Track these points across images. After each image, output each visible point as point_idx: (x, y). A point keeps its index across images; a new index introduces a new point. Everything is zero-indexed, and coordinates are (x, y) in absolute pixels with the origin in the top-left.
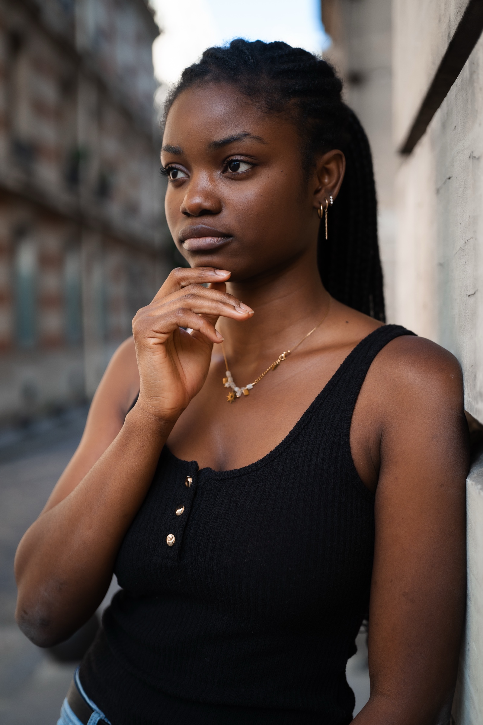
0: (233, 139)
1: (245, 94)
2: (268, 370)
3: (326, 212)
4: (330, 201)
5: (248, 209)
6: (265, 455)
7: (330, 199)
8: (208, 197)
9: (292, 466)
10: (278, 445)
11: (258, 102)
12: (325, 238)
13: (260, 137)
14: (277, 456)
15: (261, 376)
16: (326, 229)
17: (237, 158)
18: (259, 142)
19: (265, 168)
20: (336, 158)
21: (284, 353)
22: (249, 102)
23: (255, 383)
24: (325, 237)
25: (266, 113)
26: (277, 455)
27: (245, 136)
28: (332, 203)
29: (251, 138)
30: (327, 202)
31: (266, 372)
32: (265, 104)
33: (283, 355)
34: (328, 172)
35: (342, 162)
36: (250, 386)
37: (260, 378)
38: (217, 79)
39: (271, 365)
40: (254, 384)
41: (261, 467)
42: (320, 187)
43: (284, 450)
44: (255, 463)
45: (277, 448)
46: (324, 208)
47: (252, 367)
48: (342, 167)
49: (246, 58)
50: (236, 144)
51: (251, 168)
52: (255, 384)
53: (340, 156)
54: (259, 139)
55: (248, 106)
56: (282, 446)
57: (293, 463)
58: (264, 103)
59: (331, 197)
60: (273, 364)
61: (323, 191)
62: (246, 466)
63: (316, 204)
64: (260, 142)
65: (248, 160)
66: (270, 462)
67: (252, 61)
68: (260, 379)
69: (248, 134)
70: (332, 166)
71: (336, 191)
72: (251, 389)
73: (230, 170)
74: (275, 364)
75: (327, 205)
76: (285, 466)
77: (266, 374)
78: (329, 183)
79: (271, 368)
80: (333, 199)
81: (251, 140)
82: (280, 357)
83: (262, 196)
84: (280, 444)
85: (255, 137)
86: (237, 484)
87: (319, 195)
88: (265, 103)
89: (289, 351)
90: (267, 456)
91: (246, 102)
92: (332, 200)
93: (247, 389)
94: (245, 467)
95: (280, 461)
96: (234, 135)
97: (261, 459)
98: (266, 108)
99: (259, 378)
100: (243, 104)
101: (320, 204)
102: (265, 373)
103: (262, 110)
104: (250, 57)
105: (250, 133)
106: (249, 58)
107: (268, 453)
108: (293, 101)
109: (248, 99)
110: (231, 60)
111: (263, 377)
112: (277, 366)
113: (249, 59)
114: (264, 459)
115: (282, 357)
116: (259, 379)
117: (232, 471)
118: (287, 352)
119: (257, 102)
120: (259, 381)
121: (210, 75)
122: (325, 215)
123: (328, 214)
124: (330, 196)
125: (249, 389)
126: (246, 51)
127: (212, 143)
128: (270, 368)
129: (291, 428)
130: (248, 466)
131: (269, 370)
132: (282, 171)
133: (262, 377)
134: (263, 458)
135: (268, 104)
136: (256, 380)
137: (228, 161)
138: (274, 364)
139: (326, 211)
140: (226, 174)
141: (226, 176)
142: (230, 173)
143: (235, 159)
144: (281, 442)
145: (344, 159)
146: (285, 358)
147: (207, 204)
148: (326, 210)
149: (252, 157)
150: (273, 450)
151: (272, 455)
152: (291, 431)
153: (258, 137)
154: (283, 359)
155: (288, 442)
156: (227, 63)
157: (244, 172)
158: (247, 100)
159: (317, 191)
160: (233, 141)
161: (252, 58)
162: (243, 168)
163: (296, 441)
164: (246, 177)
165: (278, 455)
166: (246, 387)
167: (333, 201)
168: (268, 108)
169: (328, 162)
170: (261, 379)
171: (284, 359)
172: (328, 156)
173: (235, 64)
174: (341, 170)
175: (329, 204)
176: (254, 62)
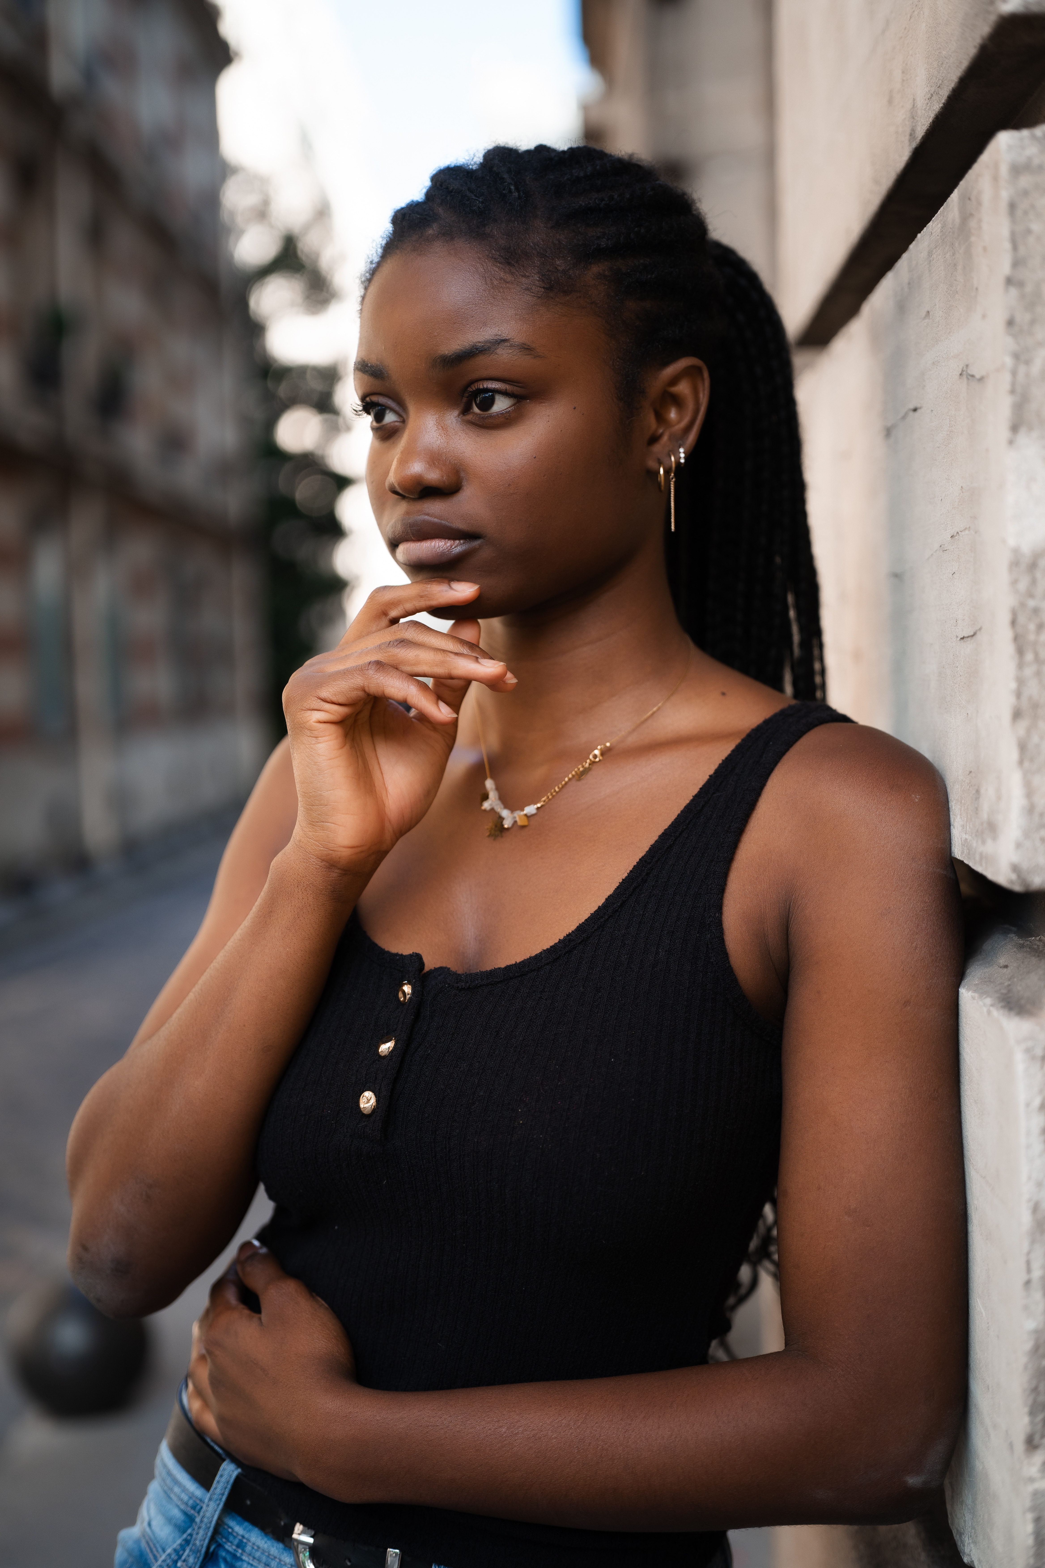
0: (477, 349)
1: (500, 263)
2: (566, 779)
3: (673, 479)
4: (680, 458)
5: (509, 485)
6: (557, 941)
7: (680, 453)
8: (435, 461)
9: (609, 963)
10: (583, 923)
11: (524, 276)
12: (671, 529)
13: (528, 346)
14: (579, 943)
15: (553, 791)
16: (673, 511)
17: (485, 386)
18: (526, 355)
19: (542, 403)
20: (691, 373)
21: (599, 747)
22: (509, 278)
23: (542, 803)
24: (671, 526)
25: (540, 297)
26: (580, 941)
27: (499, 343)
28: (682, 461)
29: (511, 346)
30: (673, 459)
31: (563, 783)
32: (538, 281)
33: (597, 752)
34: (677, 401)
35: (703, 379)
36: (530, 809)
37: (552, 794)
38: (448, 235)
39: (574, 770)
40: (539, 805)
41: (547, 964)
42: (661, 431)
43: (593, 932)
44: (536, 955)
45: (581, 928)
46: (667, 472)
47: (538, 774)
48: (704, 390)
49: (504, 190)
50: (481, 361)
51: (513, 405)
52: (542, 806)
53: (699, 370)
54: (526, 349)
55: (506, 285)
56: (589, 925)
57: (609, 956)
58: (536, 277)
59: (682, 450)
60: (576, 769)
61: (665, 438)
62: (518, 962)
63: (651, 464)
64: (528, 355)
65: (506, 390)
66: (565, 954)
67: (516, 194)
68: (550, 797)
69: (505, 341)
70: (683, 388)
71: (692, 437)
72: (533, 815)
73: (476, 409)
74: (581, 769)
75: (674, 465)
76: (594, 962)
77: (563, 787)
78: (679, 422)
79: (573, 776)
80: (684, 453)
81: (511, 351)
82: (591, 757)
83: (535, 458)
84: (586, 920)
85: (518, 346)
86: (500, 996)
87: (657, 448)
88: (539, 277)
89: (608, 744)
90: (559, 942)
91: (501, 279)
92: (682, 455)
93: (526, 815)
94: (516, 964)
95: (584, 953)
96: (479, 342)
97: (547, 949)
98: (540, 287)
99: (549, 794)
100: (496, 283)
101: (660, 463)
102: (560, 786)
103: (532, 293)
104: (512, 187)
105: (509, 337)
106: (510, 188)
107: (562, 938)
108: (596, 269)
109: (505, 272)
110: (475, 196)
111: (557, 793)
112: (586, 771)
113: (510, 191)
114: (554, 948)
115: (595, 756)
116: (548, 797)
117: (491, 971)
118: (605, 745)
119: (522, 276)
120: (550, 800)
121: (435, 226)
122: (670, 484)
123: (675, 483)
124: (680, 447)
125: (529, 815)
126: (506, 176)
127: (438, 358)
128: (570, 776)
129: (609, 889)
130: (523, 962)
131: (570, 780)
132: (575, 408)
133: (554, 794)
134: (551, 947)
135: (543, 281)
136: (543, 799)
137: (470, 392)
138: (579, 769)
139: (671, 477)
140: (469, 417)
141: (470, 420)
142: (477, 414)
143: (481, 387)
144: (589, 918)
145: (706, 375)
146: (601, 758)
147: (433, 476)
148: (672, 474)
149: (515, 384)
150: (572, 932)
151: (570, 940)
152: (609, 897)
153: (524, 346)
154: (597, 760)
155: (602, 917)
156: (467, 202)
157: (501, 414)
158: (502, 274)
159: (654, 439)
160: (478, 353)
161: (517, 189)
162: (501, 405)
163: (618, 916)
164: (506, 422)
165: (582, 942)
166: (523, 810)
167: (685, 458)
168: (544, 288)
169: (674, 380)
170: (553, 796)
171: (600, 760)
172: (670, 371)
173: (482, 203)
174: (701, 395)
175: (678, 463)
176: (519, 197)
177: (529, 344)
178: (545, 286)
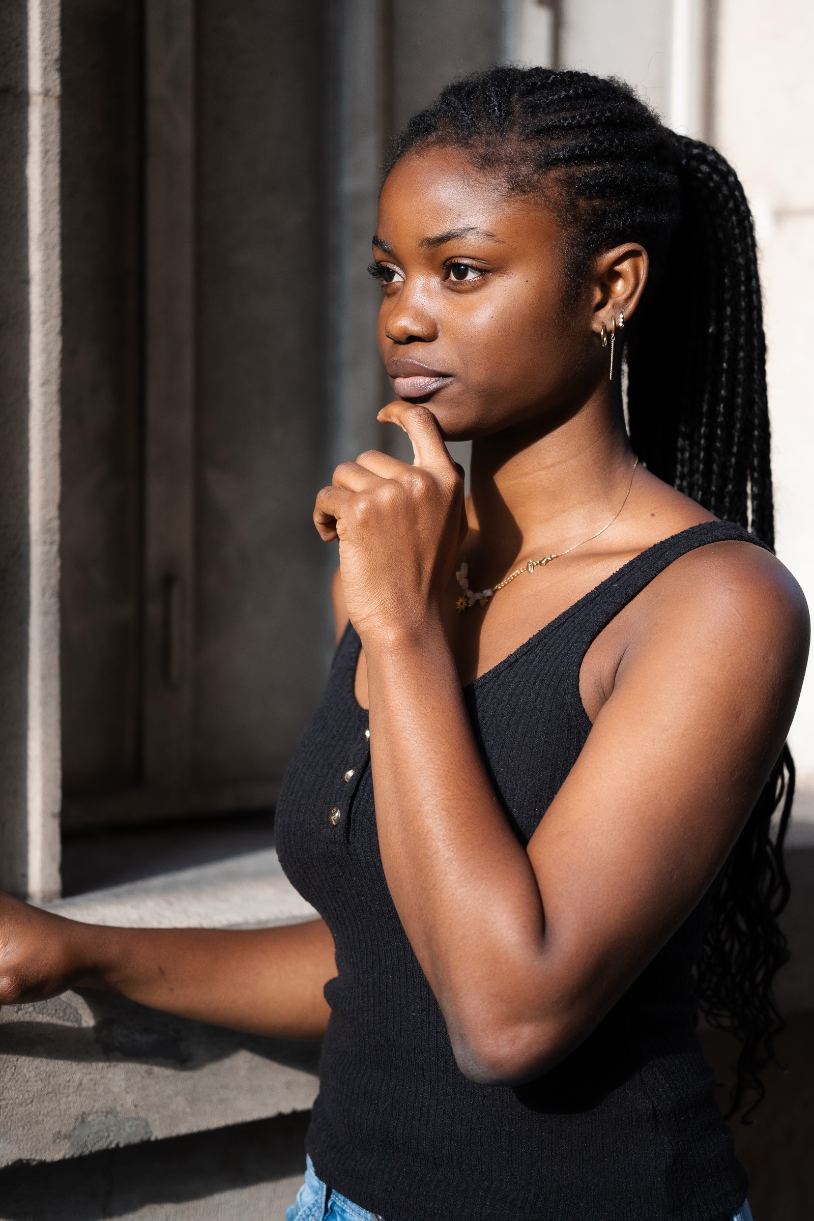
0: (453, 233)
1: (477, 167)
2: (517, 572)
4: (619, 322)
5: (472, 337)
7: (620, 318)
11: (494, 178)
12: (610, 378)
15: (505, 580)
16: (611, 363)
17: (460, 262)
18: (489, 240)
19: (500, 275)
20: (632, 255)
24: (610, 375)
25: (504, 196)
27: (469, 231)
28: (621, 324)
30: (613, 322)
31: (514, 575)
32: (504, 183)
34: (620, 277)
35: (642, 260)
36: (488, 592)
40: (495, 587)
42: (605, 300)
48: (644, 268)
50: (456, 243)
51: (479, 276)
52: (497, 588)
53: (639, 253)
54: (490, 235)
55: (479, 185)
58: (503, 180)
61: (609, 306)
63: (596, 326)
64: (491, 240)
65: (473, 265)
68: (504, 583)
69: (473, 229)
70: (625, 267)
71: (631, 306)
75: (613, 328)
77: (514, 578)
78: (623, 292)
80: (623, 318)
83: (492, 317)
85: (483, 233)
87: (601, 313)
88: (505, 180)
91: (475, 179)
92: (621, 320)
96: (455, 229)
98: (505, 188)
101: (603, 326)
102: (512, 577)
103: (499, 192)
105: (477, 226)
108: (553, 174)
109: (480, 174)
111: (509, 582)
113: (494, 111)
116: (501, 585)
120: (502, 587)
124: (620, 314)
125: (486, 596)
127: (426, 238)
132: (527, 281)
135: (509, 183)
137: (447, 265)
139: (611, 337)
140: (446, 283)
141: (448, 286)
142: (454, 281)
143: (457, 262)
145: (645, 257)
147: (416, 328)
148: (612, 335)
149: (481, 262)
153: (488, 233)
157: (472, 283)
158: (477, 176)
159: (599, 307)
160: (453, 237)
162: (471, 276)
164: (475, 288)
166: (483, 592)
168: (508, 189)
169: (618, 261)
172: (614, 253)
173: (470, 119)
174: (641, 273)
175: (617, 326)
176: (501, 116)
177: (491, 232)
178: (510, 187)
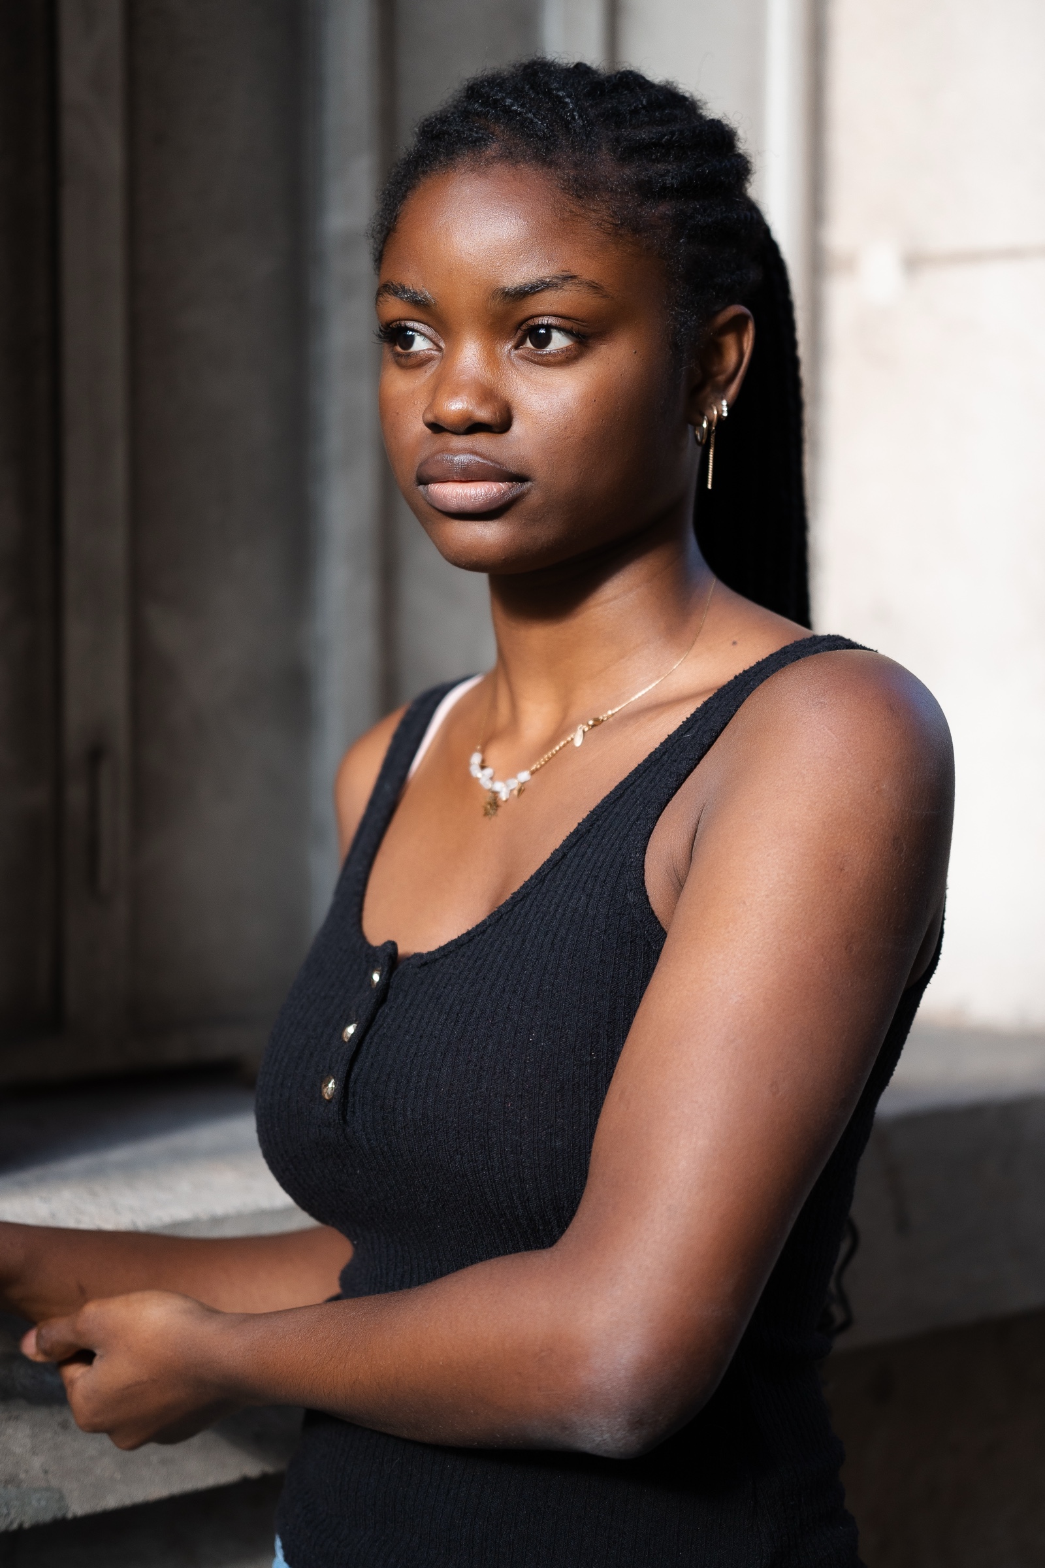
0: (544, 284)
1: (569, 194)
3: (713, 432)
5: (566, 428)
7: (723, 405)
8: (487, 397)
11: (594, 211)
12: (708, 487)
13: (596, 284)
16: (711, 466)
17: (549, 322)
18: (594, 293)
19: (601, 344)
20: (738, 322)
22: (579, 210)
24: (708, 483)
25: (609, 234)
27: (568, 280)
29: (580, 283)
30: (715, 412)
31: (557, 749)
32: (608, 216)
34: (720, 351)
35: (748, 331)
38: (511, 159)
46: (709, 426)
48: (748, 340)
50: (547, 296)
53: (745, 319)
55: (575, 218)
58: (606, 213)
61: (708, 389)
63: (694, 416)
64: (597, 293)
65: (568, 327)
67: (581, 123)
71: (734, 388)
73: (530, 345)
75: (716, 418)
77: (557, 752)
78: (720, 372)
80: (727, 406)
81: (578, 289)
83: (595, 401)
85: (587, 283)
87: (700, 398)
88: (608, 213)
91: (571, 211)
96: (546, 277)
98: (610, 223)
100: (566, 215)
101: (702, 416)
102: (554, 751)
103: (603, 229)
104: (576, 114)
105: (577, 274)
106: (574, 116)
109: (576, 205)
110: (540, 122)
113: (574, 118)
119: (591, 210)
121: (493, 146)
122: (710, 438)
123: (716, 437)
124: (722, 400)
127: (499, 291)
132: (635, 352)
137: (530, 326)
139: (712, 430)
140: (522, 352)
141: (522, 355)
142: (531, 349)
143: (542, 322)
145: (751, 325)
147: (483, 413)
148: (714, 428)
149: (579, 322)
153: (593, 284)
156: (530, 126)
157: (558, 352)
158: (572, 206)
159: (697, 390)
160: (543, 289)
162: (557, 342)
164: (563, 361)
168: (613, 224)
172: (721, 318)
173: (547, 127)
174: (745, 345)
175: (720, 416)
176: (584, 126)
177: (597, 282)
